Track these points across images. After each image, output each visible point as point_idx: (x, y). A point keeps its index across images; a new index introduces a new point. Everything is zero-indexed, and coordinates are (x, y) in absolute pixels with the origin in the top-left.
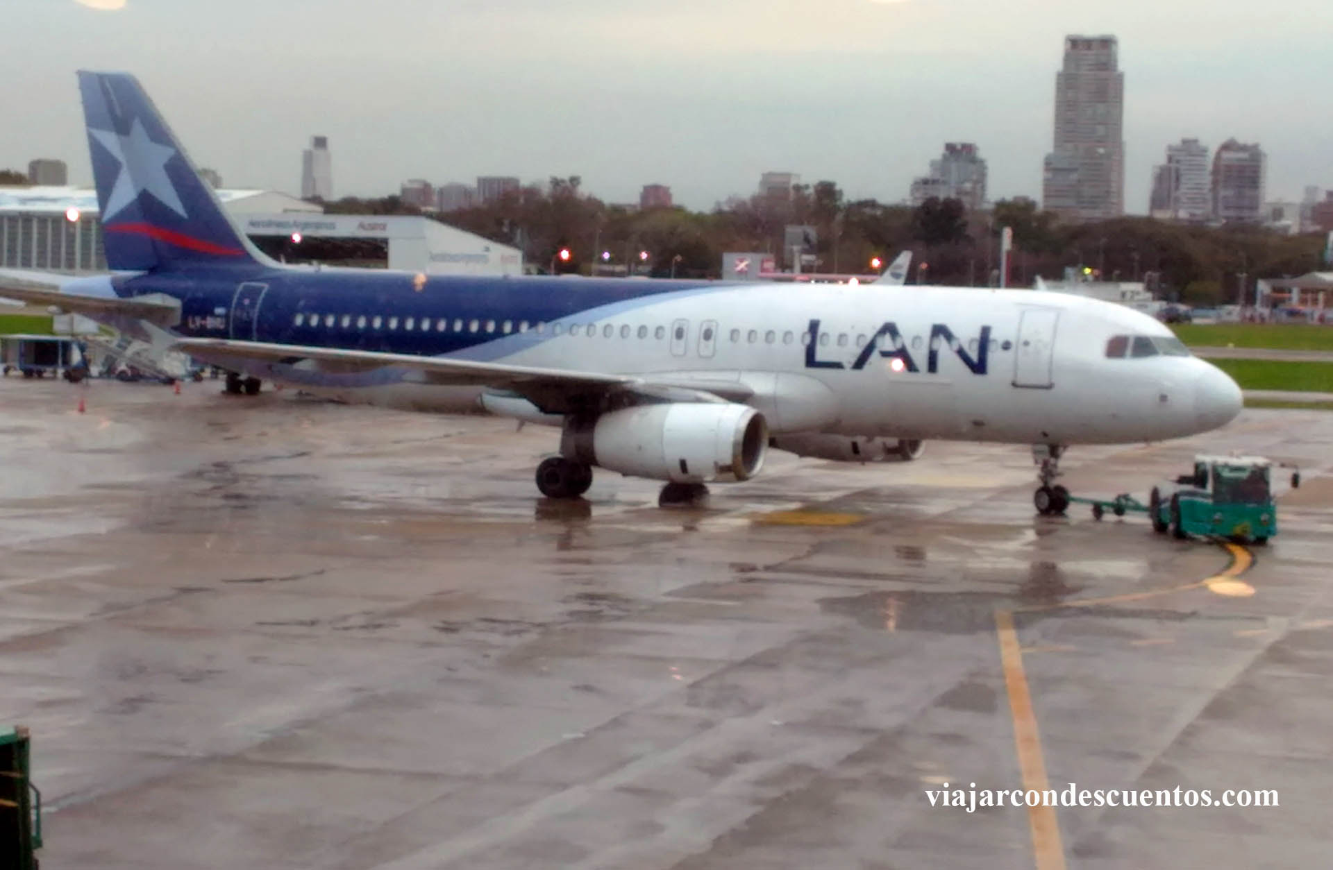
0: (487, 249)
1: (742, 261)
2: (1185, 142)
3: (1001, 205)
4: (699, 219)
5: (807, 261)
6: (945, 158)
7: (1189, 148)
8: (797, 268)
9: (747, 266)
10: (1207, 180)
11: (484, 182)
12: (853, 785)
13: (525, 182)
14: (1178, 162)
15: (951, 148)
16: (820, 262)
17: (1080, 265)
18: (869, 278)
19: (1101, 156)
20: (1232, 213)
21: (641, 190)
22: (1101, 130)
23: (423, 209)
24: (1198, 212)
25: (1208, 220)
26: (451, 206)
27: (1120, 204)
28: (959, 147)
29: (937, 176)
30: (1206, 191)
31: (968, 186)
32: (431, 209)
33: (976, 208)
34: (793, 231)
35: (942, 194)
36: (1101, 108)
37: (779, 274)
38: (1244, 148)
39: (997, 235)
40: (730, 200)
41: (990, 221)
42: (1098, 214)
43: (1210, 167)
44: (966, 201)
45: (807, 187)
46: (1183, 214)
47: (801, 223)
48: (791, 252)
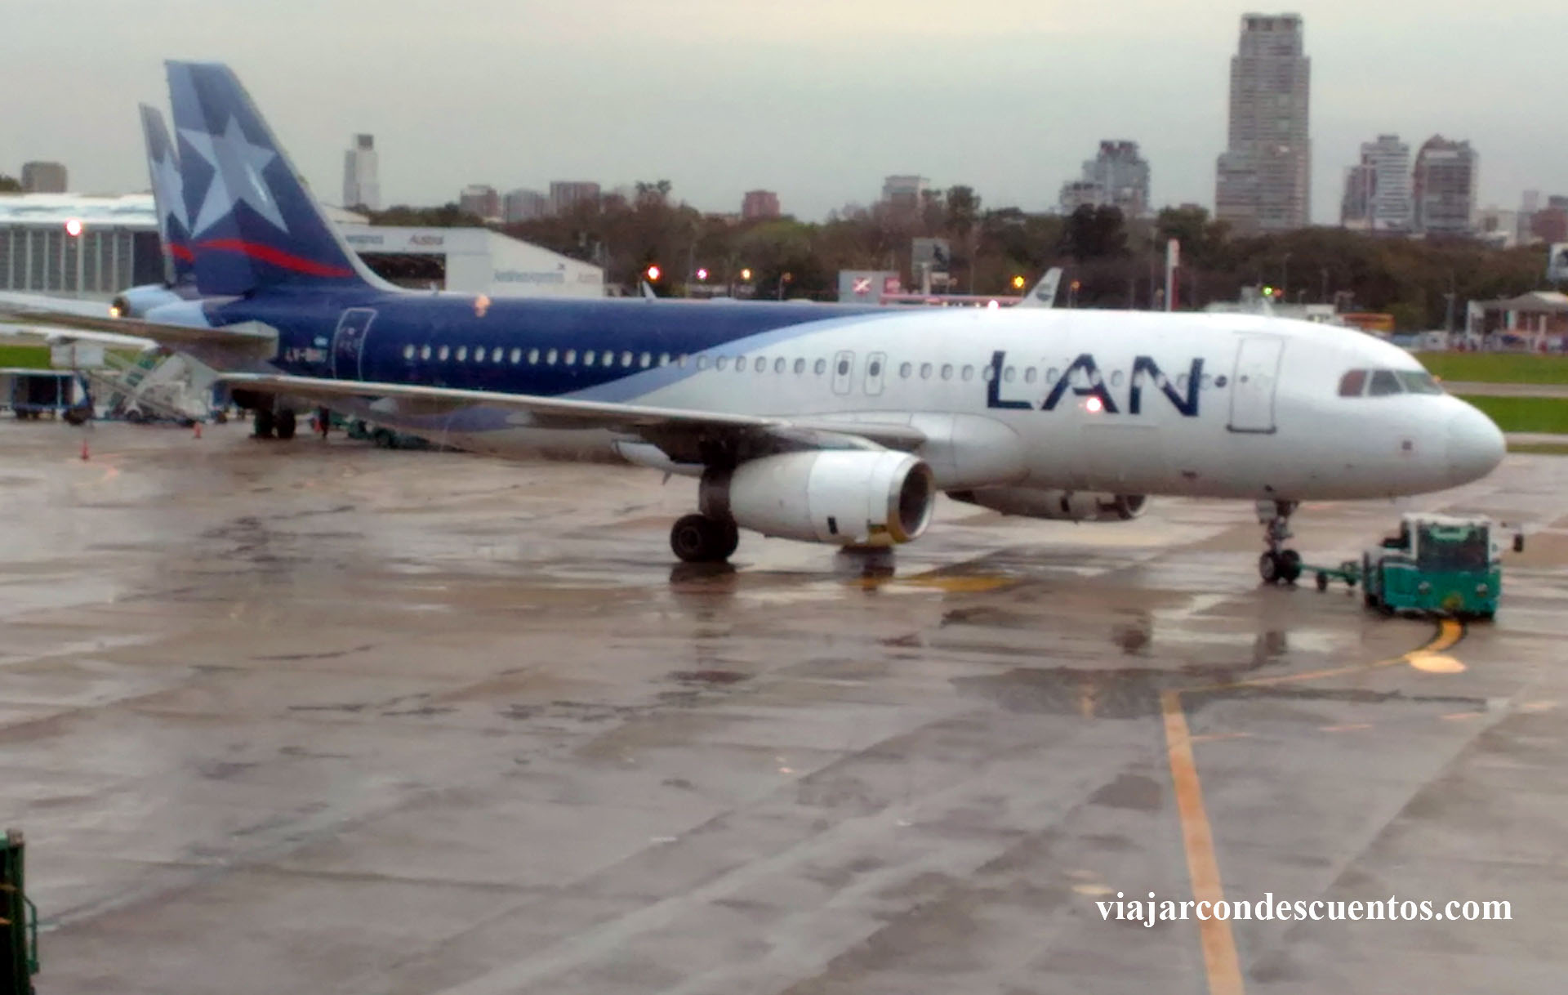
0: (562, 267)
1: (862, 280)
2: (1382, 138)
3: (1167, 214)
4: (811, 230)
5: (937, 280)
6: (1101, 159)
7: (1386, 148)
8: (927, 288)
9: (868, 286)
10: (1408, 183)
11: (560, 188)
12: (992, 896)
13: (607, 187)
14: (1374, 162)
15: (1107, 146)
16: (954, 281)
17: (1259, 285)
18: (1011, 299)
19: (1285, 156)
20: (1438, 223)
21: (742, 197)
22: (1284, 125)
23: (487, 220)
24: (1398, 221)
25: (1410, 232)
26: (522, 215)
27: (1306, 213)
28: (1116, 146)
29: (1091, 180)
30: (1406, 197)
31: (1128, 191)
32: (496, 220)
33: (1138, 216)
34: (921, 245)
35: (1097, 201)
36: (1284, 99)
37: (905, 296)
38: (1452, 146)
39: (1162, 249)
40: (848, 207)
41: (1154, 233)
42: (1277, 224)
43: (1411, 167)
44: (1124, 208)
45: (938, 193)
46: (1380, 224)
47: (930, 235)
48: (920, 271)
